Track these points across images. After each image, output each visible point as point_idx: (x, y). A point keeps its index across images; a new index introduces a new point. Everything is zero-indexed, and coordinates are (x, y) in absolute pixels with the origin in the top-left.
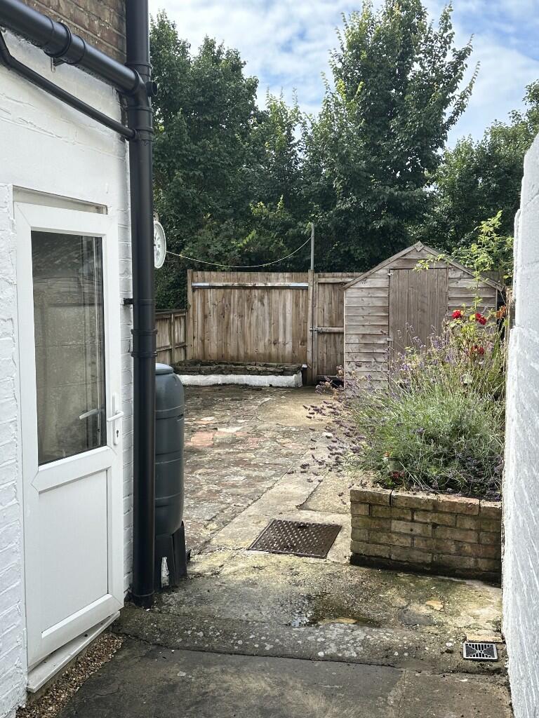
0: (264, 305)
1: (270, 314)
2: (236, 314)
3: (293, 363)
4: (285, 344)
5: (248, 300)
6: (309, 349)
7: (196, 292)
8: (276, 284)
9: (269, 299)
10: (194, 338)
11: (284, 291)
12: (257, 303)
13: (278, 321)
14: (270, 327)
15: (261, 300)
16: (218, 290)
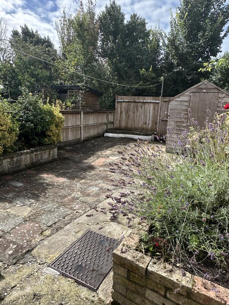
0: (142, 109)
1: (144, 113)
2: (132, 112)
3: (151, 131)
4: (149, 124)
5: (136, 107)
6: (158, 127)
7: (118, 104)
8: (147, 101)
9: (144, 107)
10: (117, 120)
11: (150, 104)
12: (140, 108)
13: (147, 115)
14: (144, 118)
15: (141, 107)
16: (126, 103)
